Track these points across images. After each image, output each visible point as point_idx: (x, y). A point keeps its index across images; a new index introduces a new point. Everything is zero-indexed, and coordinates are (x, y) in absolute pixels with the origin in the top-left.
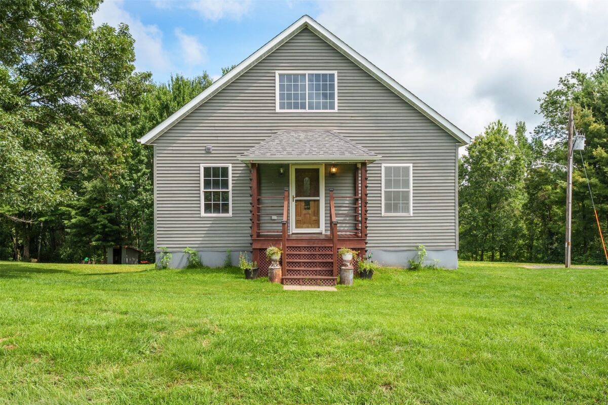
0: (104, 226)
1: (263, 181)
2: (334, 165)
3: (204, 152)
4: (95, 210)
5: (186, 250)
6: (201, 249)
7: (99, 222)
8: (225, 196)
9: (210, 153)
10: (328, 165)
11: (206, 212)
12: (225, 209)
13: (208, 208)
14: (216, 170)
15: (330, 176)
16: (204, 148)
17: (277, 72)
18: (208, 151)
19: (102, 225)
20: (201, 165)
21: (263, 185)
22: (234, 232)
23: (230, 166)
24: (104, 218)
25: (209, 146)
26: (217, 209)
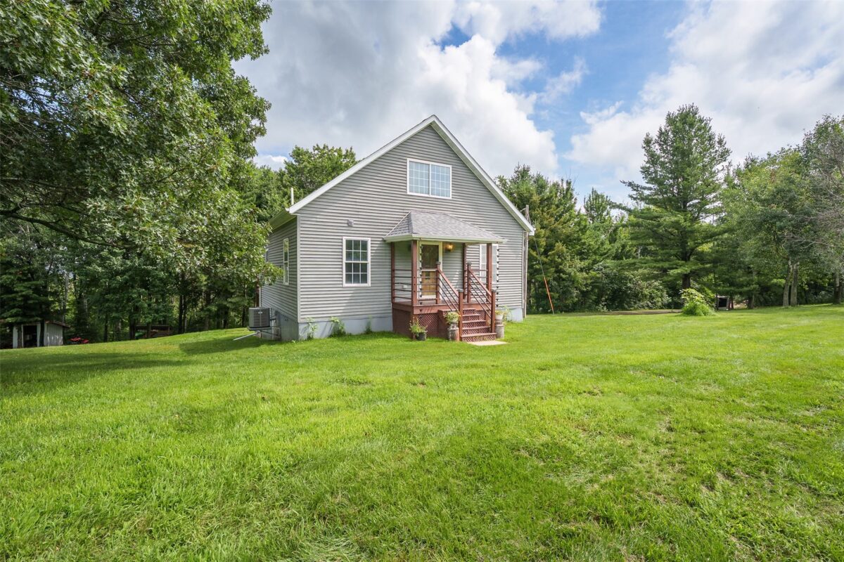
0: (26, 298)
1: (396, 254)
2: (450, 243)
3: (346, 225)
4: (9, 276)
5: (332, 319)
6: (343, 318)
7: (17, 292)
8: (364, 267)
9: (351, 227)
10: (445, 243)
11: (346, 282)
12: (364, 279)
13: (349, 279)
14: (357, 243)
15: (447, 251)
16: (346, 222)
17: (408, 159)
18: (349, 225)
19: (22, 296)
20: (344, 237)
21: (396, 258)
22: (372, 300)
23: (369, 240)
24: (25, 287)
25: (351, 220)
26: (356, 279)
